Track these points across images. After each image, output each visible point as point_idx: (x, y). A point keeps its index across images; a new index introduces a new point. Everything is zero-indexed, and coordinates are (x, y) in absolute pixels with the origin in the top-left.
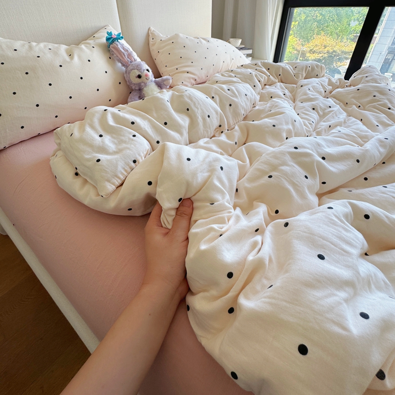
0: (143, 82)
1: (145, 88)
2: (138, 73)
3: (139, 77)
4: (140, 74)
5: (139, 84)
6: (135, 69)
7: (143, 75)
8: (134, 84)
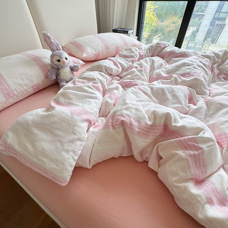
0: (60, 65)
1: (61, 69)
2: (59, 58)
3: (59, 61)
4: (60, 59)
5: (58, 65)
6: (57, 55)
7: (61, 60)
8: (55, 65)
